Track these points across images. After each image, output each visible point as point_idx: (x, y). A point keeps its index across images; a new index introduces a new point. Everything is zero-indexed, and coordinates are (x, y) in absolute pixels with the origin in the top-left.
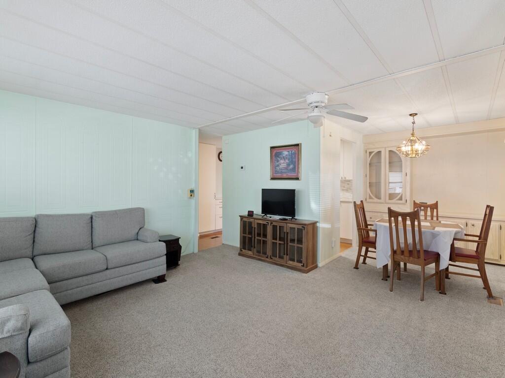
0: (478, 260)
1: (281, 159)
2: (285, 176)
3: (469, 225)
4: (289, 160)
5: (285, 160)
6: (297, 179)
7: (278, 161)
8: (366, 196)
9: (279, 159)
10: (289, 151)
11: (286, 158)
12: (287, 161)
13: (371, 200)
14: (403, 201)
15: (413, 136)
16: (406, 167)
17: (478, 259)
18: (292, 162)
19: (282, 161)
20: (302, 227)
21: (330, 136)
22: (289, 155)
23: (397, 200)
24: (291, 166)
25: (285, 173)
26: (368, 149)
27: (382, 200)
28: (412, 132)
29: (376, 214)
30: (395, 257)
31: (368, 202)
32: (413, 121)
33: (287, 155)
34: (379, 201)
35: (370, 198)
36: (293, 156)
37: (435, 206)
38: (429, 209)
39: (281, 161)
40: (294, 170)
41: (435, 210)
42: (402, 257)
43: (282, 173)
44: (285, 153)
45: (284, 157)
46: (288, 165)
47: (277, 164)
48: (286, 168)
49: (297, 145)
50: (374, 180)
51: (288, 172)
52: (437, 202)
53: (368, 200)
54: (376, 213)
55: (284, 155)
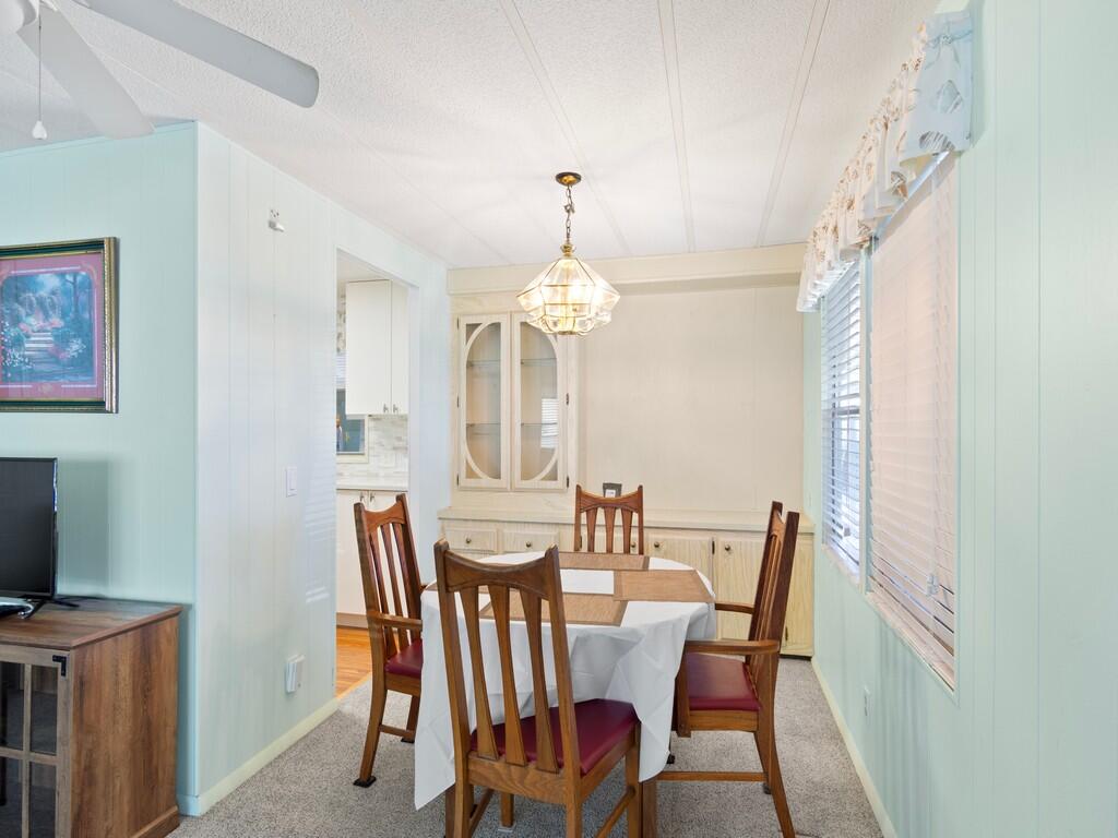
0: (753, 715)
1: (31, 312)
2: (46, 391)
3: (720, 549)
4: (64, 316)
5: (47, 316)
6: (97, 406)
7: (16, 321)
8: (459, 469)
9: (22, 311)
10: (62, 275)
11: (53, 306)
12: (57, 321)
13: (472, 482)
14: (560, 483)
15: (568, 256)
16: (568, 376)
17: (756, 710)
18: (79, 327)
19: (33, 322)
20: (57, 659)
21: (272, 225)
22: (66, 293)
23: (543, 479)
24: (76, 347)
25: (49, 376)
26: (465, 315)
27: (503, 482)
28: (564, 243)
29: (484, 527)
30: (471, 767)
31: (466, 489)
32: (566, 202)
33: (53, 293)
34: (494, 483)
35: (471, 474)
36: (83, 298)
37: (635, 503)
38: (619, 513)
39: (31, 320)
40: (84, 363)
41: (635, 516)
42: (498, 765)
43: (34, 376)
44: (48, 280)
45: (41, 302)
46: (62, 339)
47: (13, 332)
48: (53, 357)
49: (96, 245)
50: (483, 418)
51: (63, 375)
52: (641, 488)
53: (464, 481)
54: (484, 524)
55: (43, 293)
